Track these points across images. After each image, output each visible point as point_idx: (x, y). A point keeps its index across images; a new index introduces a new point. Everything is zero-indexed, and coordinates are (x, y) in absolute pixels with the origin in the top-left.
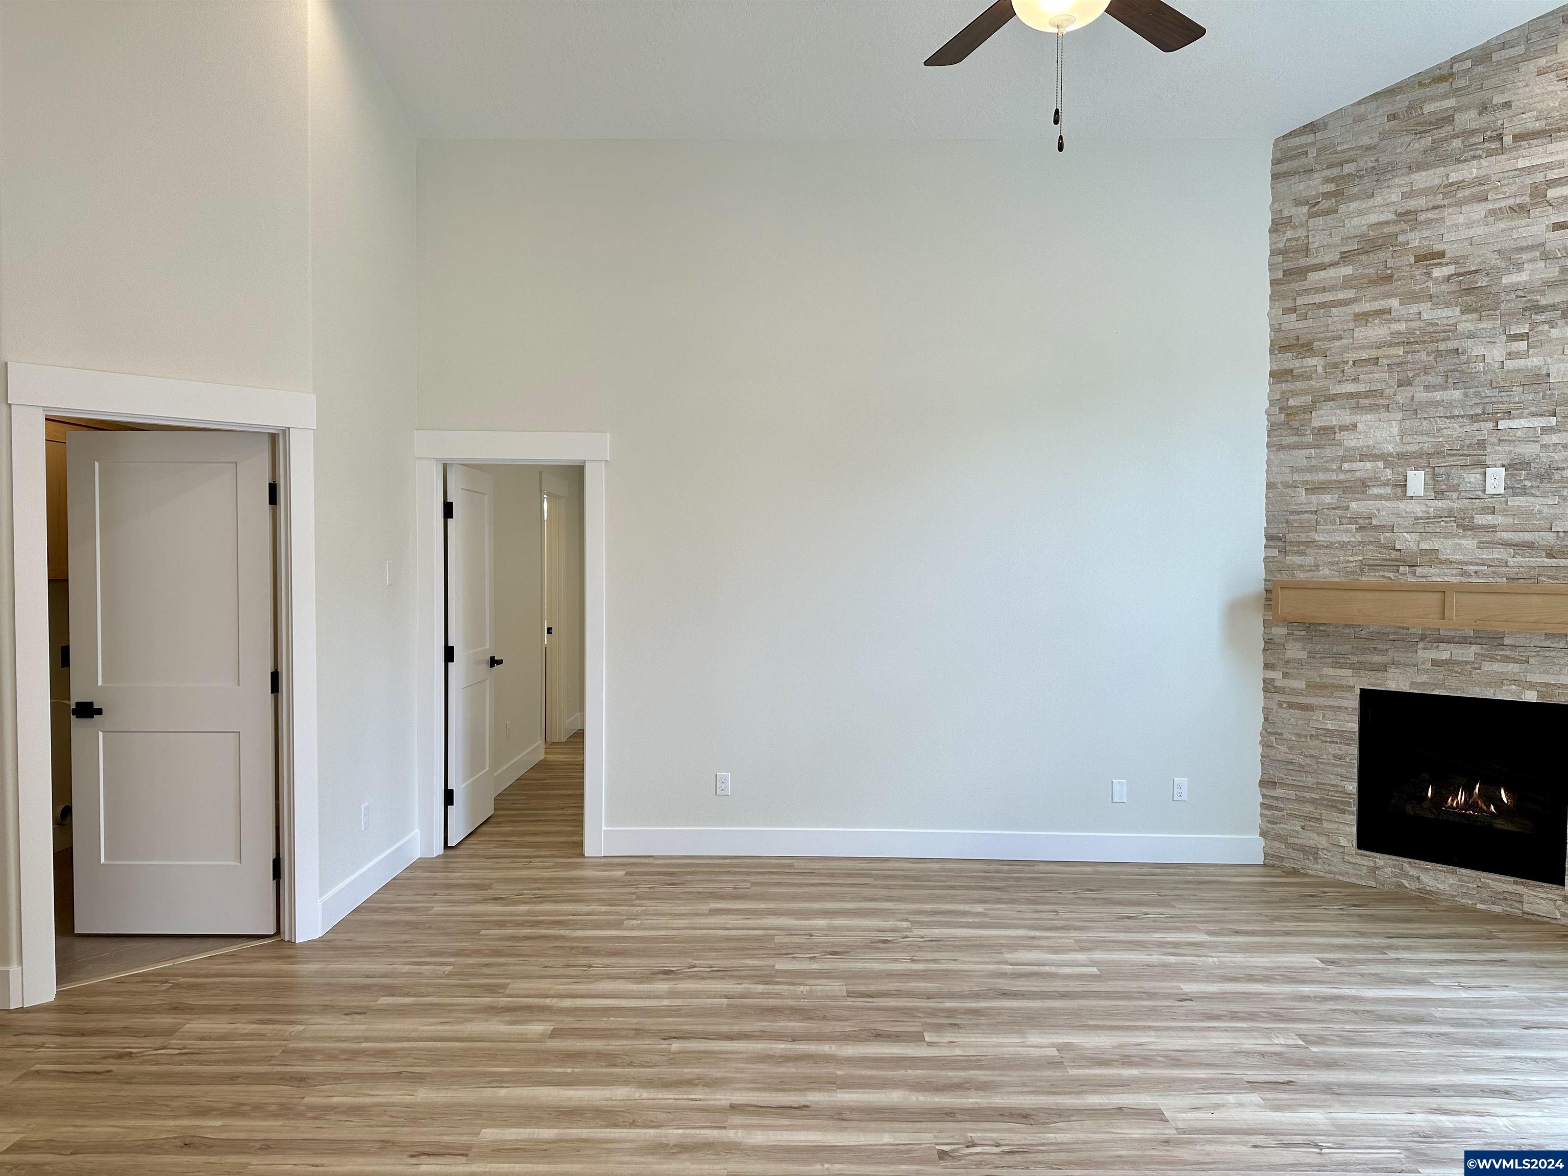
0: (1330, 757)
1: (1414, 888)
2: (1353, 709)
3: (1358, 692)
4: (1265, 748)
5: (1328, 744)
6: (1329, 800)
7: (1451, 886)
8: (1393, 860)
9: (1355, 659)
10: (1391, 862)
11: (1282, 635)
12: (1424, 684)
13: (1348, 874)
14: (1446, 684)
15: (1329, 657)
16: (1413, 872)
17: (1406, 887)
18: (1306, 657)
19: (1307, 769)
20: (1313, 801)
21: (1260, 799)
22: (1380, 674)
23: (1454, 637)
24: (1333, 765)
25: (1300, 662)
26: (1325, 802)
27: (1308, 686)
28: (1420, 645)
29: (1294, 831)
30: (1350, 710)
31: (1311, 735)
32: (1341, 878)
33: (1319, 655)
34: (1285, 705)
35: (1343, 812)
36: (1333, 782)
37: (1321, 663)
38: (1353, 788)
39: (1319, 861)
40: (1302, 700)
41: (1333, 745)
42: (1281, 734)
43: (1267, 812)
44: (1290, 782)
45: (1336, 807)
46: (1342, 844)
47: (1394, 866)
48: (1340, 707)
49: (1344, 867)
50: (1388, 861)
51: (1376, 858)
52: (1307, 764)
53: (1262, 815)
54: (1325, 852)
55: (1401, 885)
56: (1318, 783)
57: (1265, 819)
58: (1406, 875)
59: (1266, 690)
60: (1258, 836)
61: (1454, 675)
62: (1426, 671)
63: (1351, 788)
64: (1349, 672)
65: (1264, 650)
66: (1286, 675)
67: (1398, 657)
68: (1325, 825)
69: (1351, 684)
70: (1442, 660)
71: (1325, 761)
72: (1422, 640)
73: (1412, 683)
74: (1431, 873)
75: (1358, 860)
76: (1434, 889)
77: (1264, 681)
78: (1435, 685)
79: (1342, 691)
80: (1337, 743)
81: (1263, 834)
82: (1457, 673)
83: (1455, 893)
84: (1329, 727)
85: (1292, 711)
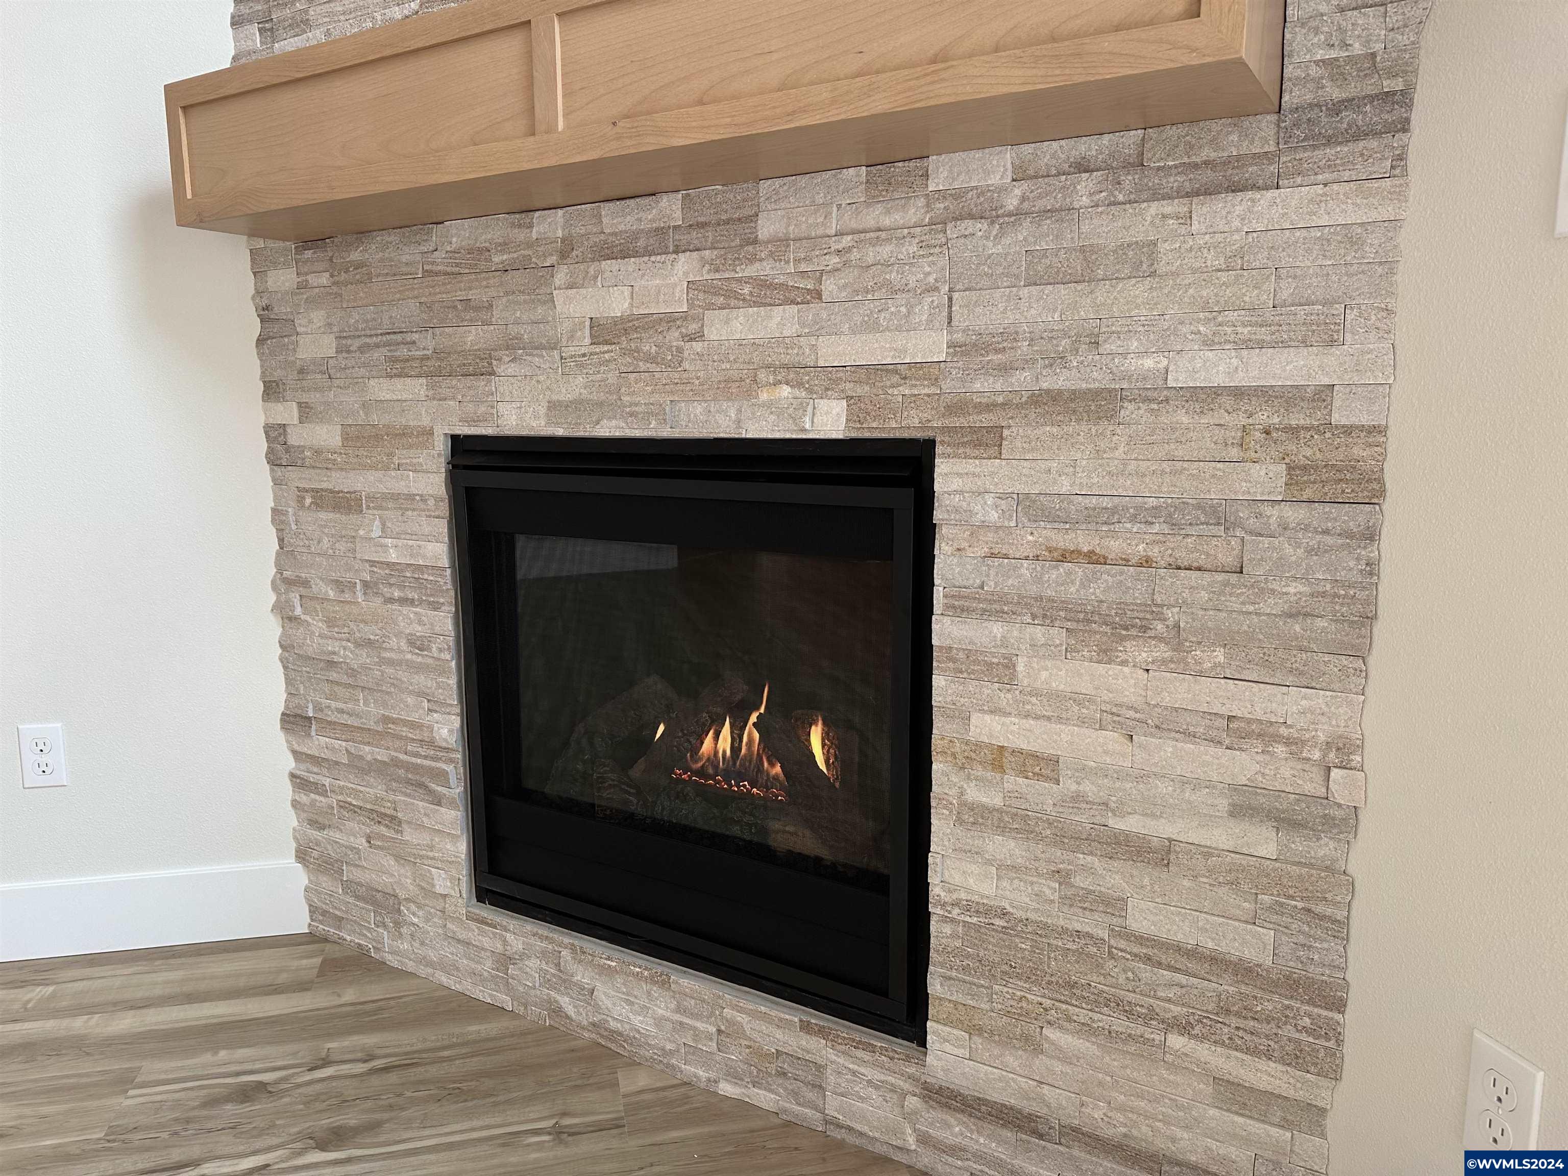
0: (403, 644)
1: (585, 1023)
2: (438, 499)
3: (441, 447)
4: (288, 625)
5: (395, 606)
6: (409, 767)
7: (659, 1022)
8: (541, 938)
9: (427, 343)
10: (541, 945)
11: (287, 293)
12: (577, 404)
13: (458, 969)
14: (626, 399)
15: (377, 346)
16: (583, 976)
17: (567, 1017)
18: (332, 352)
19: (363, 680)
20: (380, 769)
21: (290, 763)
22: (481, 383)
23: (635, 236)
24: (410, 665)
25: (323, 367)
26: (401, 772)
27: (346, 437)
28: (561, 276)
29: (352, 849)
30: (431, 502)
31: (366, 584)
32: (444, 979)
33: (357, 343)
34: (308, 501)
35: (438, 801)
36: (414, 717)
37: (364, 365)
38: (451, 731)
39: (404, 930)
40: (338, 481)
41: (405, 610)
42: (305, 583)
43: (304, 799)
44: (332, 718)
45: (421, 785)
46: (439, 890)
47: (544, 954)
48: (411, 497)
49: (449, 951)
50: (532, 940)
51: (506, 930)
52: (362, 666)
53: (295, 804)
54: (413, 907)
55: (557, 1011)
56: (386, 720)
57: (304, 815)
58: (565, 982)
59: (273, 461)
60: (290, 861)
61: (642, 366)
62: (581, 362)
63: (445, 732)
64: (416, 387)
65: (260, 341)
66: (306, 412)
67: (516, 323)
68: (409, 835)
69: (426, 421)
70: (616, 321)
71: (393, 655)
72: (564, 255)
73: (553, 406)
74: (619, 980)
75: (473, 933)
76: (625, 1028)
77: (268, 429)
78: (601, 404)
79: (411, 447)
80: (412, 602)
81: (302, 856)
82: (651, 359)
83: (669, 1046)
84: (393, 556)
85: (323, 515)
